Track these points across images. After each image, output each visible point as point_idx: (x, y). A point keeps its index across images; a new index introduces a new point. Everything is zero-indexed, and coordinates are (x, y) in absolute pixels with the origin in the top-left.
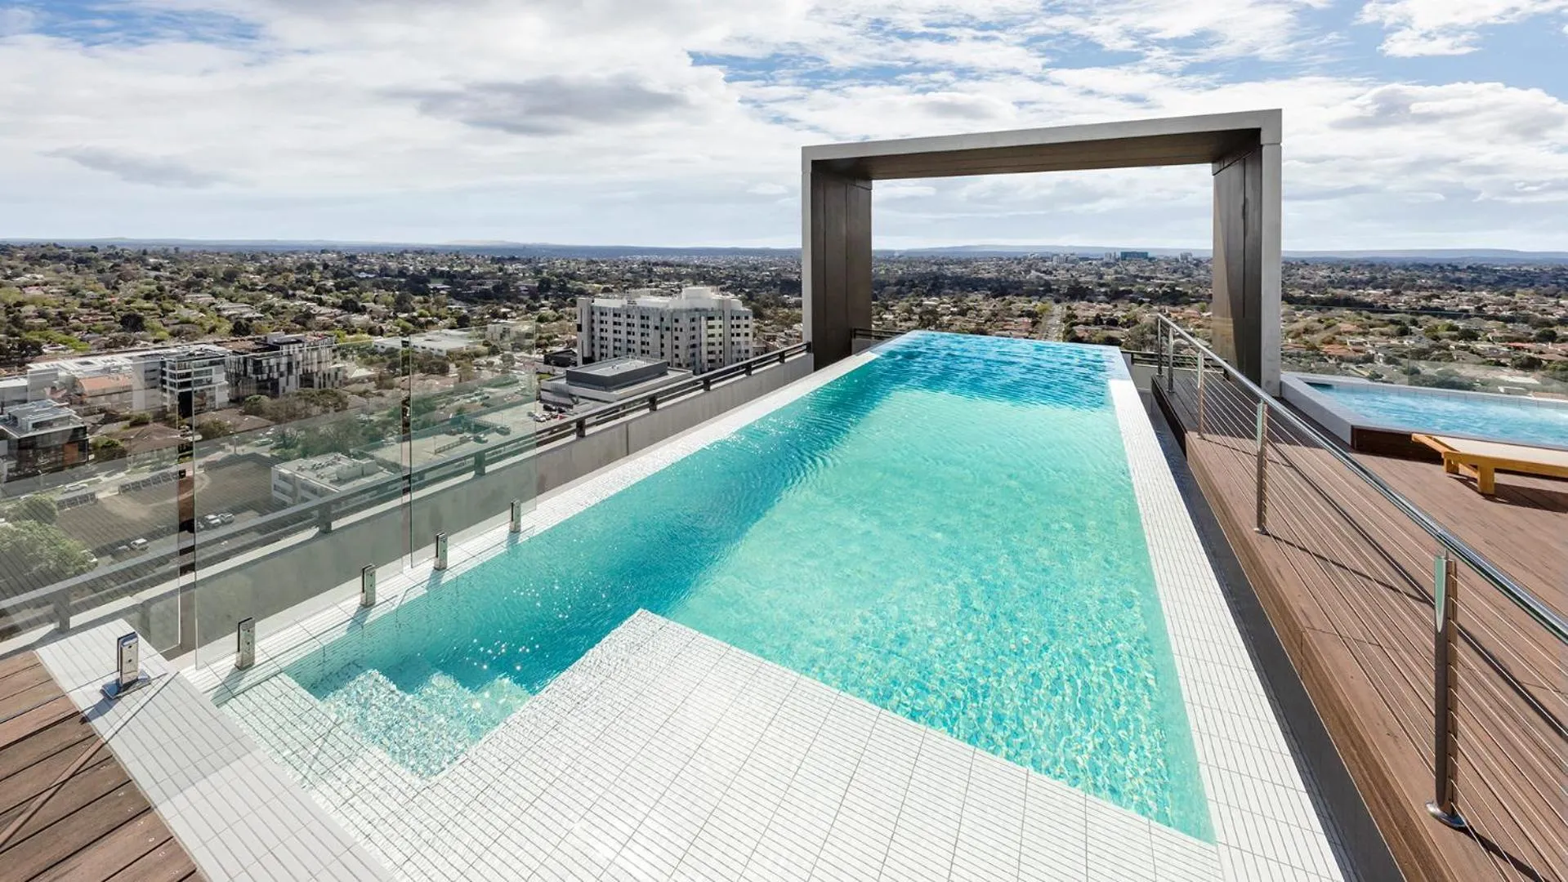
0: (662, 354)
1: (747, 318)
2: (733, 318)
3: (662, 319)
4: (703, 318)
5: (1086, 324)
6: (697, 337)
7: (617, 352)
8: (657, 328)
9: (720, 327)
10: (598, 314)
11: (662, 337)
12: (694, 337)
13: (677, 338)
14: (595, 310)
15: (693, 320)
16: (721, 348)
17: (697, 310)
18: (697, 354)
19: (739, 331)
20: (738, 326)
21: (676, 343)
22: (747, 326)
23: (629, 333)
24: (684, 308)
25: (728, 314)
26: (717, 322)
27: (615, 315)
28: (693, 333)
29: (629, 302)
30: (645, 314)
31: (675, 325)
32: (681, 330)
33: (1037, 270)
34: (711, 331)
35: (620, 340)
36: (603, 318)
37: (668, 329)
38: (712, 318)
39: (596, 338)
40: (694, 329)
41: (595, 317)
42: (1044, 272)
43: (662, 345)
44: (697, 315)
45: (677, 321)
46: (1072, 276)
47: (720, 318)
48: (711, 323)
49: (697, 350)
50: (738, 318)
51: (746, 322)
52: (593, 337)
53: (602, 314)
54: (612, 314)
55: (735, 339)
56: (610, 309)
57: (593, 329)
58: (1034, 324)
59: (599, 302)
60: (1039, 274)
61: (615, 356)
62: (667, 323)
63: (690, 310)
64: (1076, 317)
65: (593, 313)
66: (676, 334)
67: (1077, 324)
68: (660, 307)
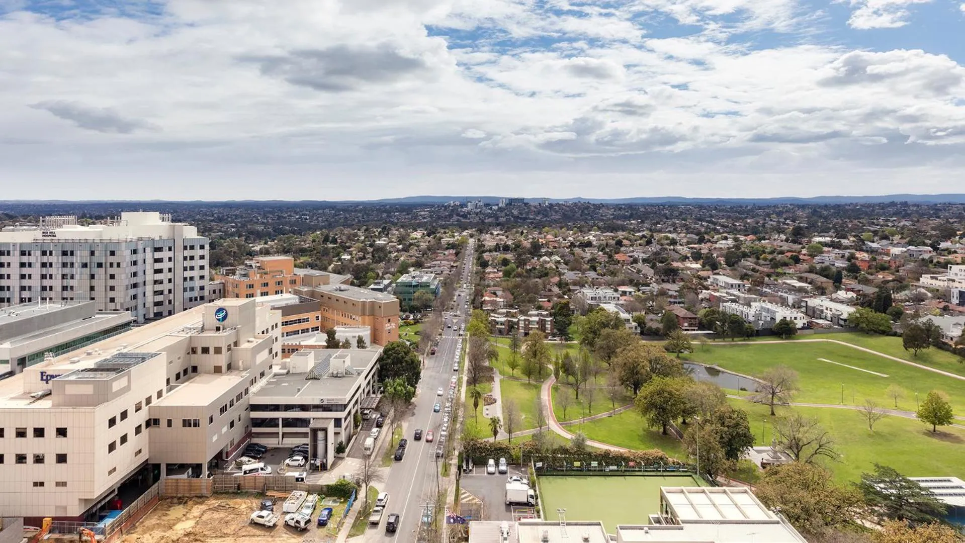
1: (202, 247)
2: (185, 248)
3: (92, 253)
4: (148, 250)
5: (490, 251)
6: (140, 273)
8: (85, 265)
9: (170, 260)
11: (92, 277)
12: (135, 274)
13: (112, 277)
15: (135, 252)
16: (171, 286)
17: (139, 240)
18: (140, 296)
19: (193, 263)
20: (192, 258)
21: (111, 283)
22: (202, 257)
23: (43, 277)
24: (123, 238)
25: (179, 245)
26: (165, 254)
27: (23, 253)
28: (134, 269)
29: (45, 234)
30: (68, 249)
31: (111, 259)
32: (119, 265)
33: (458, 215)
34: (158, 266)
36: (5, 259)
37: (100, 265)
38: (159, 249)
40: (135, 263)
42: (462, 216)
43: (92, 288)
44: (140, 246)
45: (113, 253)
47: (170, 249)
48: (158, 255)
49: (140, 290)
50: (192, 248)
51: (201, 252)
54: (17, 253)
55: (188, 274)
56: (14, 245)
62: (99, 257)
63: (131, 241)
64: (484, 246)
66: (111, 271)
67: (484, 252)
68: (90, 238)
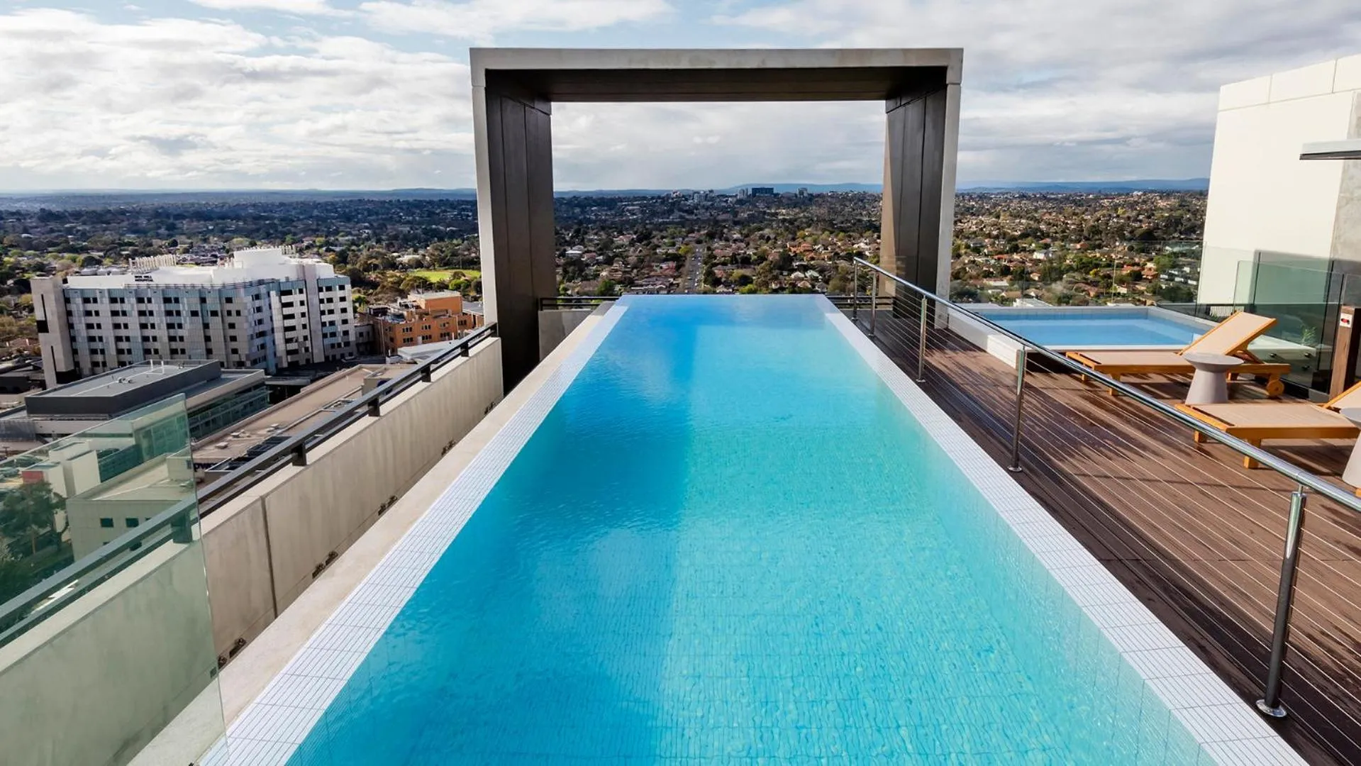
0: (209, 352)
1: (342, 288)
2: (320, 290)
3: (203, 300)
4: (273, 293)
5: (724, 264)
6: (267, 320)
7: (125, 358)
8: (194, 314)
9: (302, 303)
10: (79, 301)
11: (206, 326)
12: (260, 322)
13: (232, 326)
14: (71, 295)
15: (257, 297)
16: (306, 332)
17: (261, 282)
18: (269, 345)
19: (331, 306)
20: (330, 300)
21: (231, 332)
22: (343, 299)
23: (143, 326)
24: (239, 280)
25: (312, 285)
26: (296, 298)
27: (113, 300)
28: (258, 316)
29: (138, 279)
30: (172, 295)
31: (228, 307)
32: (238, 313)
33: (681, 210)
34: (287, 311)
35: (128, 339)
36: (91, 307)
37: (214, 313)
38: (289, 293)
39: (79, 339)
40: (259, 309)
41: (73, 307)
42: (686, 211)
43: (208, 339)
44: (263, 289)
45: (229, 300)
46: (711, 215)
47: (301, 291)
48: (285, 299)
49: (268, 339)
50: (329, 289)
51: (341, 294)
52: (73, 339)
53: (86, 301)
54: (106, 300)
55: (327, 318)
56: (101, 292)
57: (71, 326)
58: (678, 268)
59: (75, 282)
60: (681, 213)
61: (122, 364)
62: (212, 304)
63: (251, 284)
64: (715, 257)
65: (67, 301)
66: (230, 320)
67: (716, 265)
68: (198, 283)
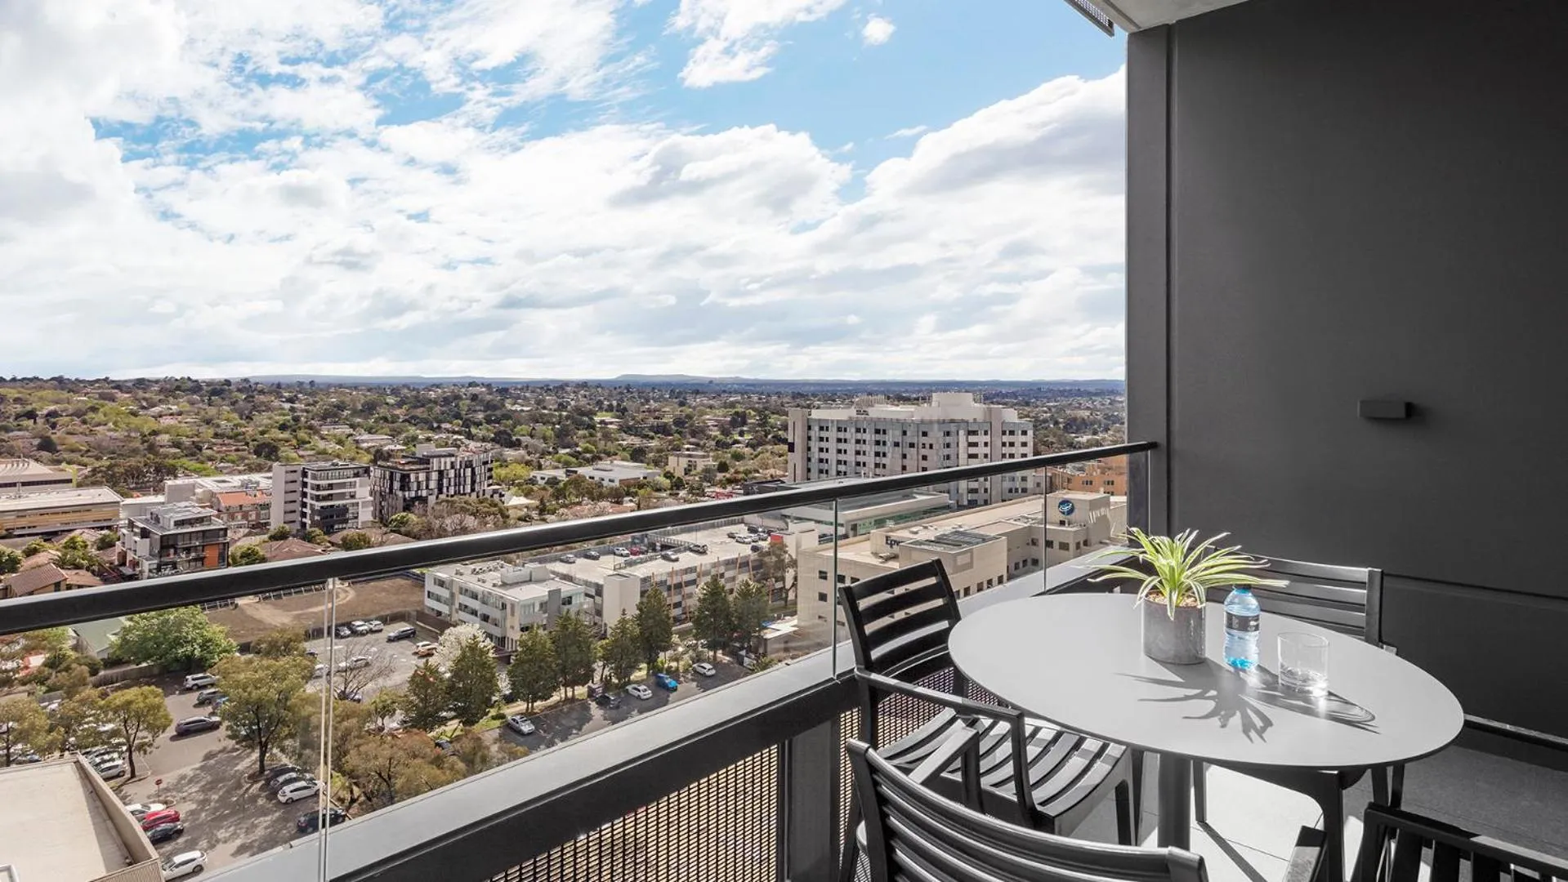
1: (1024, 433)
2: (1004, 433)
3: (905, 433)
4: (961, 433)
8: (897, 444)
9: (986, 444)
10: (817, 428)
11: (904, 456)
12: (948, 457)
13: (925, 458)
14: (811, 424)
15: (948, 434)
17: (952, 421)
19: (1013, 450)
20: (1012, 444)
22: (1024, 444)
23: (858, 453)
24: (935, 418)
25: (997, 428)
26: (981, 439)
27: (839, 430)
28: (947, 451)
29: (858, 412)
30: (881, 427)
31: (924, 440)
32: (931, 446)
34: (972, 450)
35: (845, 463)
36: (824, 434)
37: (912, 445)
38: (974, 433)
39: (813, 460)
40: (948, 446)
41: (812, 433)
44: (952, 427)
45: (925, 435)
47: (986, 433)
48: (972, 439)
50: (1012, 433)
51: (1023, 439)
52: (809, 460)
53: (821, 429)
54: (835, 429)
56: (832, 421)
57: (809, 449)
59: (816, 414)
62: (911, 437)
63: (944, 422)
65: (809, 428)
66: (923, 452)
68: (902, 417)
